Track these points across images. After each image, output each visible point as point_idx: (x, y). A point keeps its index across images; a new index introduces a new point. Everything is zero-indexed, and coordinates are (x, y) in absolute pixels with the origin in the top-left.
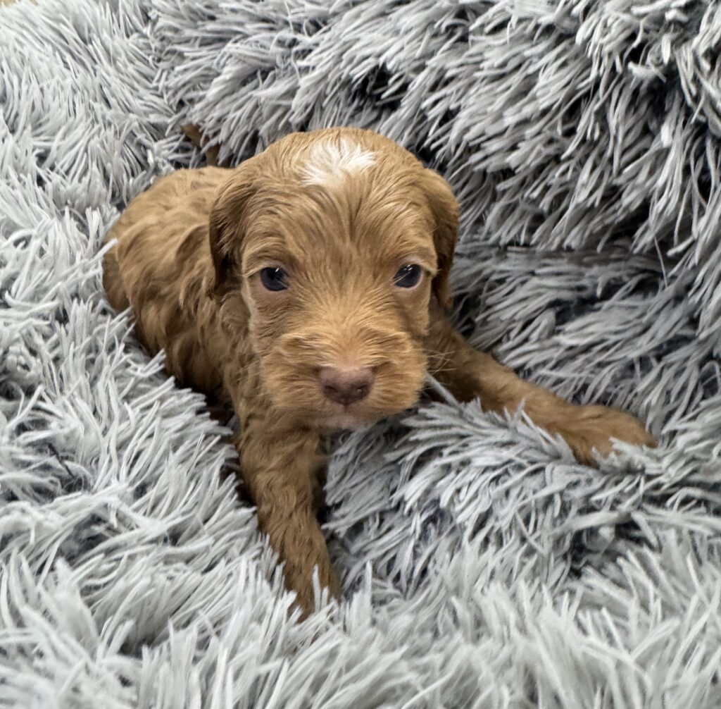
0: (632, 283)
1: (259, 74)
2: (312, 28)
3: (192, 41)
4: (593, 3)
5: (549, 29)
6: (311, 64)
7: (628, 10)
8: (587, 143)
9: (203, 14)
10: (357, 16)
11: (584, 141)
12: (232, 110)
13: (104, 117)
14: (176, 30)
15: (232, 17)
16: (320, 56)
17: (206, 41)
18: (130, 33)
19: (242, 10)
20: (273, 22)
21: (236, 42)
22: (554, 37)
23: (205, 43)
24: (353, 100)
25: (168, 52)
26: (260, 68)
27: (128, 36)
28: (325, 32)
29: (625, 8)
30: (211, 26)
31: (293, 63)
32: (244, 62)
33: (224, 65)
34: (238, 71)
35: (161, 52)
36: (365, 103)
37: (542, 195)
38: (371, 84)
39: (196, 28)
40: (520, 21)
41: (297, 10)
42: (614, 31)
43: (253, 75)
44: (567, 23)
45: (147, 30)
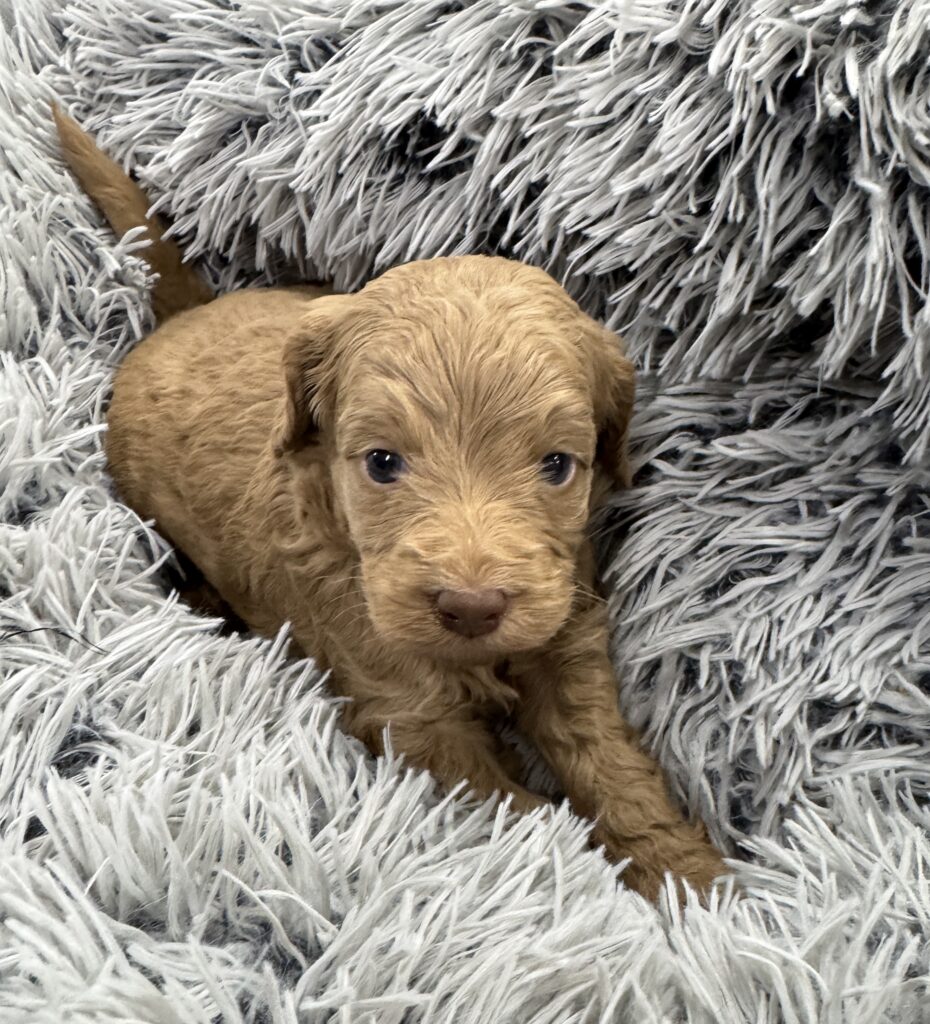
0: (800, 405)
1: (244, 126)
2: (318, 52)
3: (136, 76)
4: (733, 5)
5: (671, 49)
6: (321, 113)
7: (786, 13)
8: (728, 226)
9: (148, 32)
10: (384, 33)
11: (724, 221)
12: (210, 185)
13: (13, 195)
14: (109, 61)
15: (193, 35)
16: (333, 99)
17: (158, 76)
18: (38, 66)
19: (208, 23)
20: (257, 45)
21: (202, 77)
22: (678, 61)
23: (156, 79)
24: (389, 166)
25: (101, 98)
26: (246, 117)
27: (37, 71)
28: (338, 60)
29: (781, 9)
30: (161, 51)
31: (294, 112)
32: (220, 109)
33: (190, 116)
34: (212, 123)
35: (92, 95)
36: (406, 171)
37: (668, 302)
38: (413, 141)
39: (138, 55)
40: (628, 37)
41: (292, 25)
42: (765, 48)
43: (235, 130)
44: (695, 39)
45: (64, 61)
